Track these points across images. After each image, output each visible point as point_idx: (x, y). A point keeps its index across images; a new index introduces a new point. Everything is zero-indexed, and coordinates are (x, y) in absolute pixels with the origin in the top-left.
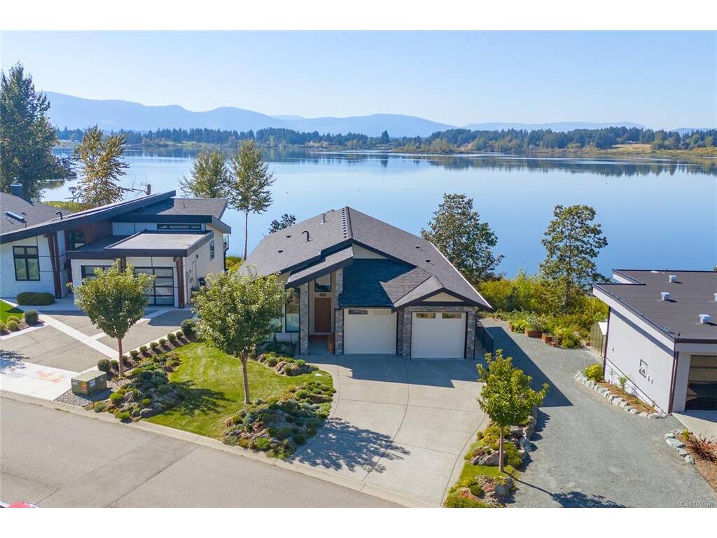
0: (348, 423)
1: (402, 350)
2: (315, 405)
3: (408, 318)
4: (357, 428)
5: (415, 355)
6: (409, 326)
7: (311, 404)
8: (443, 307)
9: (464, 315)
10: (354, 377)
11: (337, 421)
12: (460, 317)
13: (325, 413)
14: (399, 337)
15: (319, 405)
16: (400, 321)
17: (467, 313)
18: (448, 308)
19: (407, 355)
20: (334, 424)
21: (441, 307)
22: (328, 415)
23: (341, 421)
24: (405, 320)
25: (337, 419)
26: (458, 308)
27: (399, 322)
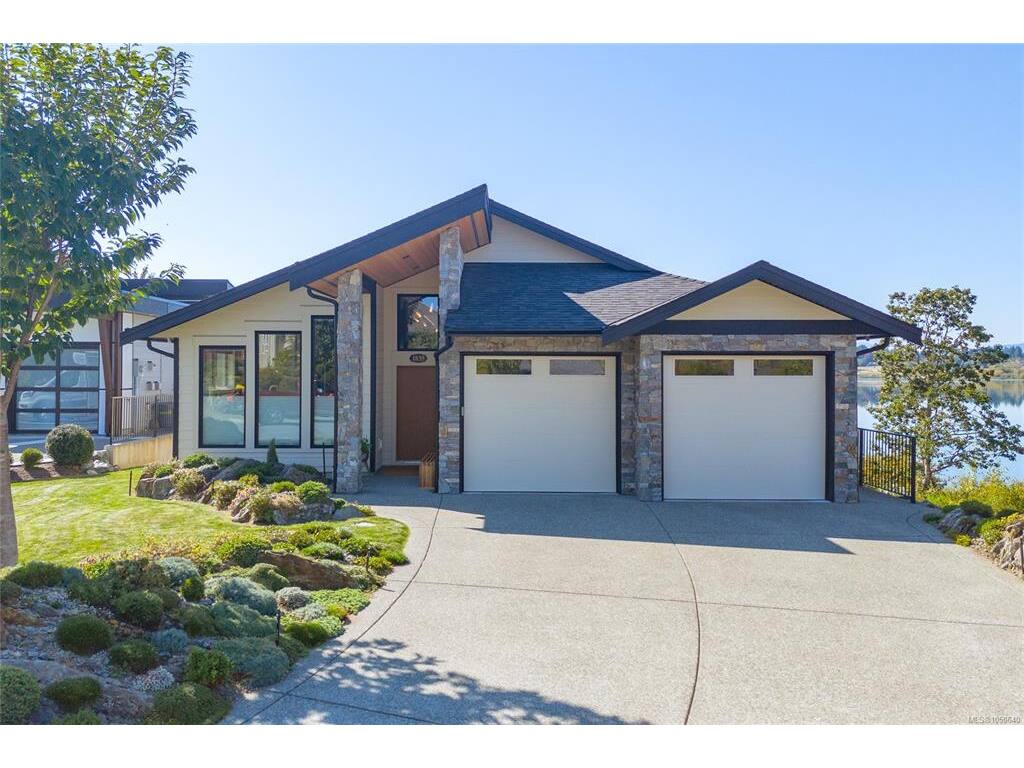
0: (431, 661)
1: (633, 477)
2: (287, 592)
3: (650, 371)
4: (471, 684)
5: (673, 492)
6: (654, 397)
7: (276, 586)
8: (756, 337)
9: (819, 363)
10: (486, 529)
11: (379, 652)
12: (806, 369)
13: (329, 624)
14: (625, 437)
15: (307, 594)
16: (626, 391)
17: (830, 357)
18: (774, 342)
19: (651, 486)
20: (356, 666)
21: (749, 337)
22: (341, 632)
23: (399, 654)
24: (643, 378)
25: (381, 643)
26: (801, 341)
27: (625, 395)
